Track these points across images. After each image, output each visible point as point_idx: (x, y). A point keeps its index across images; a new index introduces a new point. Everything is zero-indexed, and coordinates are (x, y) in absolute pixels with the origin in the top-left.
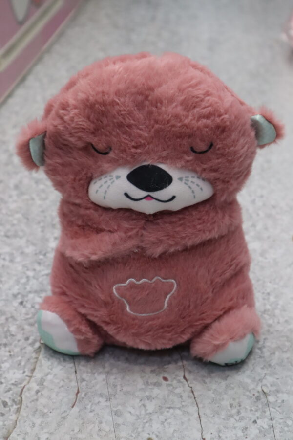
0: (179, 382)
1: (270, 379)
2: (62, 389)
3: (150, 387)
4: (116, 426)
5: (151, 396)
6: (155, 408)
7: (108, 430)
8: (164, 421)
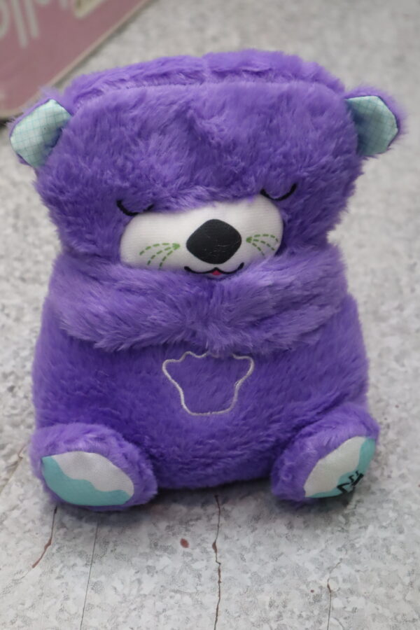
0: (204, 551)
1: (346, 570)
2: (28, 535)
3: (158, 553)
4: (87, 608)
5: (155, 567)
6: (154, 588)
7: (73, 612)
8: (161, 611)
